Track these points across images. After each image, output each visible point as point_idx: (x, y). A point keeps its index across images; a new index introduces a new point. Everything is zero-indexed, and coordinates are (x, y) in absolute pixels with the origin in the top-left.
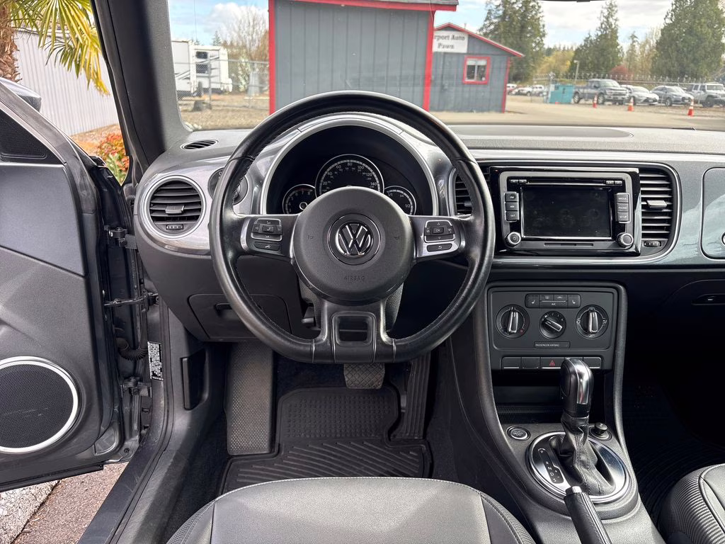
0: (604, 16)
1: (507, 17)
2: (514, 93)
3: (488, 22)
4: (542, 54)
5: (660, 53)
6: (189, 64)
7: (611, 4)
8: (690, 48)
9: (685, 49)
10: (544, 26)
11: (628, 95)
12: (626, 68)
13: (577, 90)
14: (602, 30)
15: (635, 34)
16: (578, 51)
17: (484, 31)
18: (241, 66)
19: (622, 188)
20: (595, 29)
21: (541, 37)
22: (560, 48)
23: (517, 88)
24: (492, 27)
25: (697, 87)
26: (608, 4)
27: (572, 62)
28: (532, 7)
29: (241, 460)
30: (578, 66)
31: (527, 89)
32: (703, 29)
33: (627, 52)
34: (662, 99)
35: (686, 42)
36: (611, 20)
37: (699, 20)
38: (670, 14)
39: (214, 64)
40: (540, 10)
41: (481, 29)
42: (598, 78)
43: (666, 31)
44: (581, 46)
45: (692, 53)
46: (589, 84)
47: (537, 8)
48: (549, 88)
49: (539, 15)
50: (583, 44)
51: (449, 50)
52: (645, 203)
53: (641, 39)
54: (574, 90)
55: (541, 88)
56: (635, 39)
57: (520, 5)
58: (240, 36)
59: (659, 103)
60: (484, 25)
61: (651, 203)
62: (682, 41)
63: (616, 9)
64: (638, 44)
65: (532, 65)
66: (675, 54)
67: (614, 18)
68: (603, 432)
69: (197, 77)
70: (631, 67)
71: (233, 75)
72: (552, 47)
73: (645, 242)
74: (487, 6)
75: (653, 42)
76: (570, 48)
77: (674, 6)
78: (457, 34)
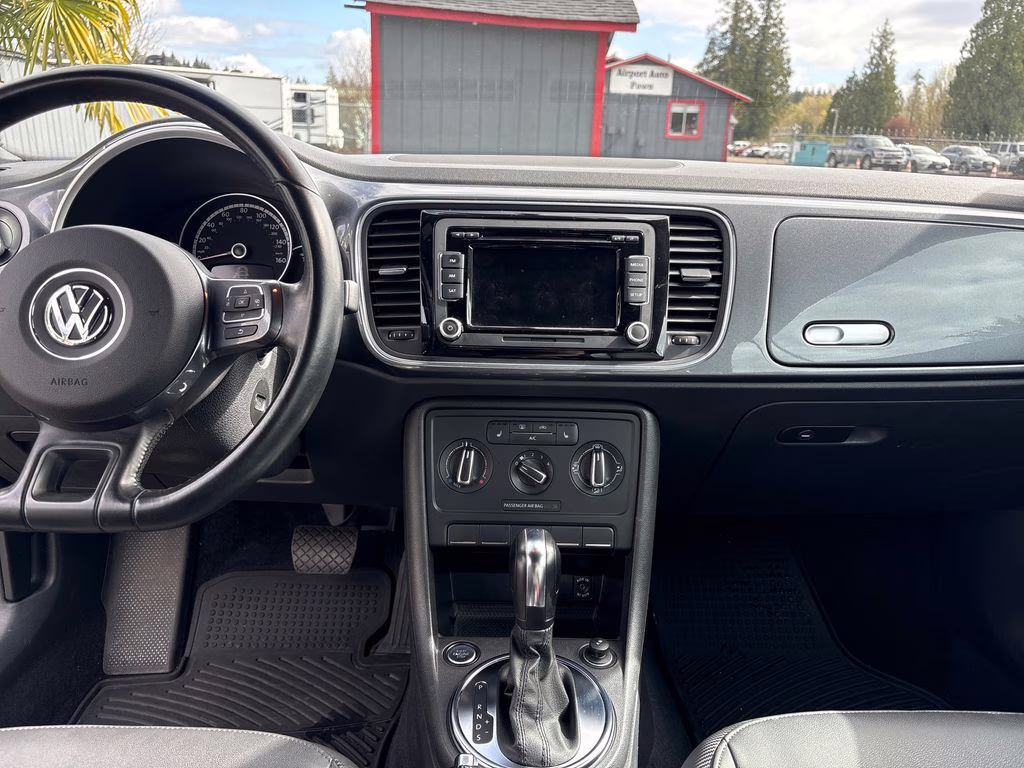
0: (875, 48)
1: (738, 48)
2: (745, 154)
3: (710, 55)
4: (788, 100)
5: (955, 99)
6: (282, 109)
7: (885, 31)
8: (998, 93)
9: (991, 95)
10: (789, 61)
11: (905, 158)
12: (907, 121)
13: (833, 151)
14: (873, 67)
15: (921, 73)
16: (837, 96)
17: (705, 67)
18: (359, 113)
19: (638, 248)
20: (862, 67)
21: (785, 76)
22: (813, 92)
23: (750, 147)
24: (716, 62)
25: (1004, 147)
26: (881, 30)
27: (829, 112)
28: (773, 34)
29: (117, 683)
30: (837, 116)
31: (764, 149)
32: (1016, 67)
33: (908, 99)
34: (955, 165)
35: (992, 85)
36: (885, 53)
37: (1010, 54)
38: (969, 45)
39: (318, 110)
40: (785, 38)
41: (700, 66)
42: (864, 133)
43: (963, 69)
44: (842, 89)
45: (1000, 100)
46: (850, 142)
47: (779, 35)
48: (792, 148)
49: (782, 45)
50: (845, 87)
51: (646, 92)
52: (677, 273)
53: (928, 80)
54: (828, 152)
55: (783, 147)
56: (920, 80)
57: (756, 32)
58: (357, 72)
59: (951, 169)
60: (705, 59)
61: (685, 272)
62: (987, 84)
63: (892, 38)
64: (925, 87)
65: (772, 115)
66: (976, 102)
67: (889, 50)
68: (601, 654)
69: (294, 127)
70: (914, 118)
71: (345, 125)
72: (802, 90)
73: (673, 336)
74: (708, 34)
75: (945, 85)
76: (827, 92)
77: (974, 35)
78: (657, 70)
